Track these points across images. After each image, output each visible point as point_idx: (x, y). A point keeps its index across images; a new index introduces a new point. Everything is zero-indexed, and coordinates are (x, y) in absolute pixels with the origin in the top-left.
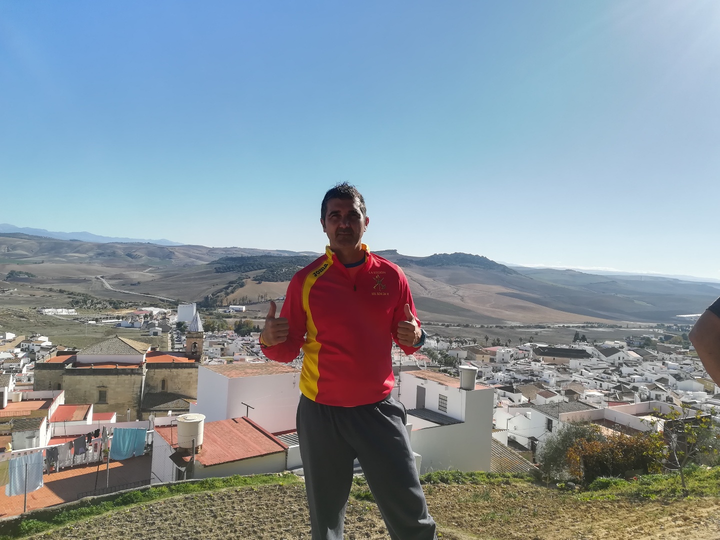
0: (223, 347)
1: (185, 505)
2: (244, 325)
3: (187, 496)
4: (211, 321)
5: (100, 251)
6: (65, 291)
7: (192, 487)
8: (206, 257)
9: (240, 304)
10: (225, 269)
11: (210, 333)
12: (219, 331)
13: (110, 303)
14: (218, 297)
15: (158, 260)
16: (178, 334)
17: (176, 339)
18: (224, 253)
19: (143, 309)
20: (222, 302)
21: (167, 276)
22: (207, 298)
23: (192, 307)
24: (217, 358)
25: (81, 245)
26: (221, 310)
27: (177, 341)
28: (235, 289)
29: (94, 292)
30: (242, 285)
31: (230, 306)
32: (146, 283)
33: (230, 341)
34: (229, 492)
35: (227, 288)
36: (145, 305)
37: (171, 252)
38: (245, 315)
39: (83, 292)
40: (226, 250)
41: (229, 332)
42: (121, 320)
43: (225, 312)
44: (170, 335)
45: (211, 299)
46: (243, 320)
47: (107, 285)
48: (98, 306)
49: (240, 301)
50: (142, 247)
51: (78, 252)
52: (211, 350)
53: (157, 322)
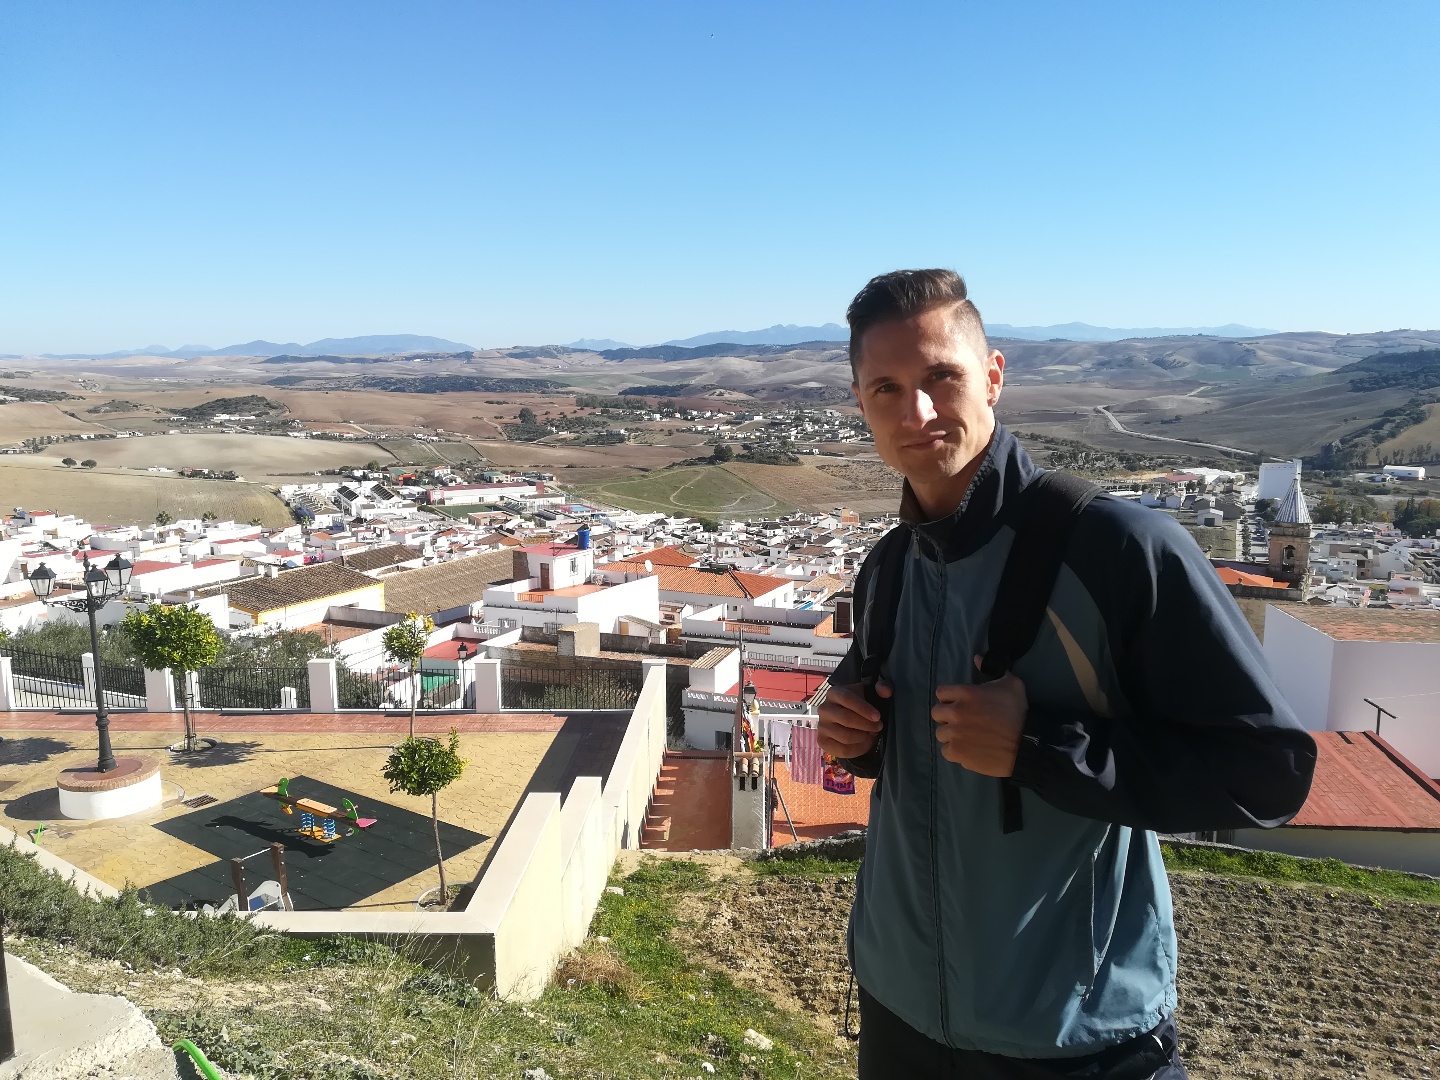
0: (1364, 558)
1: (1204, 896)
2: (1418, 511)
3: (1213, 877)
4: (1337, 499)
5: (1105, 358)
6: (1039, 437)
7: (1226, 860)
8: (1331, 356)
9: (1411, 464)
10: (1376, 382)
11: (1333, 526)
12: (1354, 522)
13: (1121, 460)
14: (1356, 445)
15: (1217, 369)
16: (1258, 524)
17: (1252, 536)
18: (1375, 344)
19: (1185, 471)
20: (1364, 457)
21: (1237, 403)
22: (1328, 449)
23: (1293, 467)
24: (1346, 581)
25: (1069, 348)
26: (1361, 476)
27: (1254, 539)
28: (1399, 427)
29: (1091, 437)
30: (1418, 419)
31: (1387, 467)
32: (1193, 419)
33: (1381, 546)
34: (1309, 895)
35: (1378, 426)
36: (1189, 463)
37: (1247, 350)
38: (1424, 489)
39: (1071, 438)
40: (1380, 337)
41: (1381, 526)
42: (1140, 493)
43: (1372, 479)
44: (1240, 527)
45: (1338, 450)
46: (1418, 500)
47: (1116, 425)
48: (1099, 464)
49: (1411, 455)
50: (1188, 343)
51: (1064, 362)
52: (1333, 563)
53: (1213, 499)
